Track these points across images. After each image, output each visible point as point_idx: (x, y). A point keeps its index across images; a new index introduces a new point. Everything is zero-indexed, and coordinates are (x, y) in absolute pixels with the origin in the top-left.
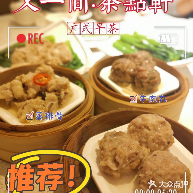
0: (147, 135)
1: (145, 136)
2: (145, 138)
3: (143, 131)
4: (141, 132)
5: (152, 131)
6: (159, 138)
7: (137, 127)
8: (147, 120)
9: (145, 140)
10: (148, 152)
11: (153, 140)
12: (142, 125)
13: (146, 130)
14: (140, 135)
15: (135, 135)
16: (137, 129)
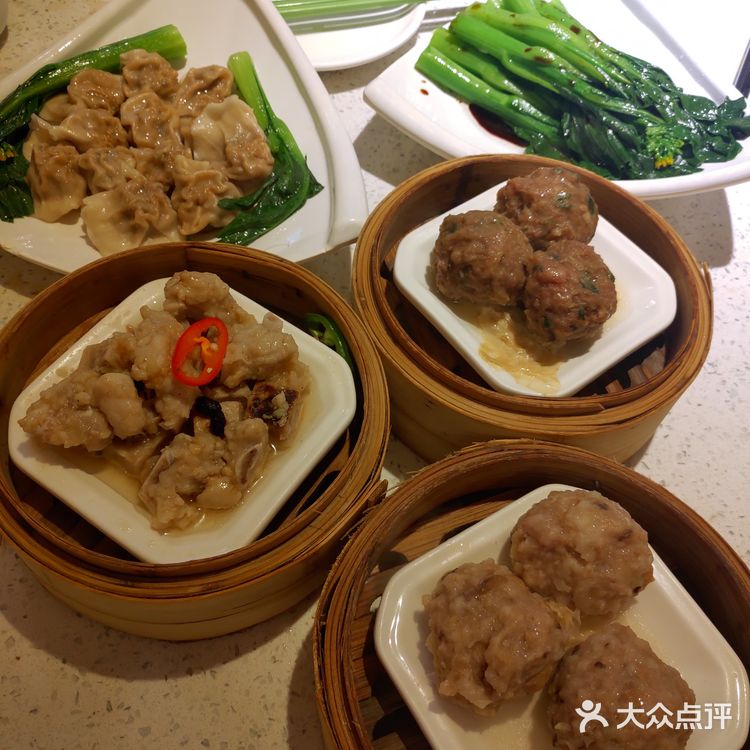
0: (573, 574)
1: (569, 579)
2: (568, 584)
3: (562, 561)
4: (557, 563)
5: (589, 567)
6: (612, 584)
7: (542, 547)
8: (576, 529)
9: (568, 589)
10: (574, 619)
11: (592, 591)
12: (559, 542)
13: (572, 562)
14: (551, 570)
15: (537, 569)
16: (542, 553)
